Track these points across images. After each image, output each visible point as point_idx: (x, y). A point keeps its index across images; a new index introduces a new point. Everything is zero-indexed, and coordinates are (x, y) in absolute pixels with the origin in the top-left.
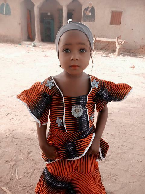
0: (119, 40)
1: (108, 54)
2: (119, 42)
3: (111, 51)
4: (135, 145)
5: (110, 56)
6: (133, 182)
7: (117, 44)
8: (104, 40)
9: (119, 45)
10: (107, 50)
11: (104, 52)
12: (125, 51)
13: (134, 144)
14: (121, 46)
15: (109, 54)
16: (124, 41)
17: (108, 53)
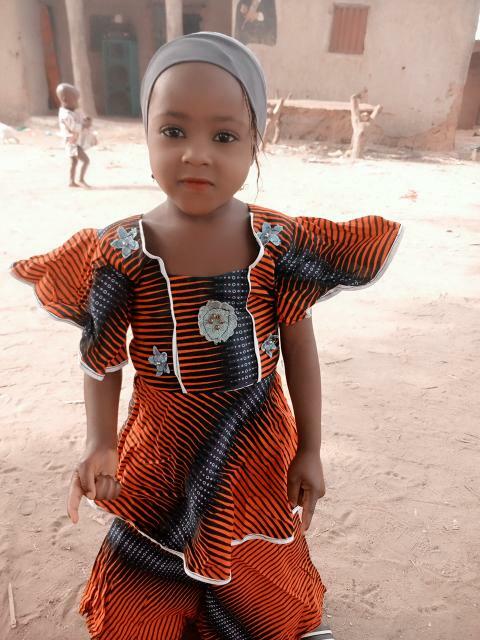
0: (363, 106)
1: (325, 154)
2: (362, 112)
3: (337, 143)
4: (431, 469)
5: (334, 160)
6: (435, 609)
7: (354, 118)
8: (311, 107)
9: (361, 121)
10: (322, 140)
11: (311, 148)
12: (383, 143)
13: (428, 467)
14: (368, 124)
15: (330, 154)
16: (378, 107)
17: (327, 151)
